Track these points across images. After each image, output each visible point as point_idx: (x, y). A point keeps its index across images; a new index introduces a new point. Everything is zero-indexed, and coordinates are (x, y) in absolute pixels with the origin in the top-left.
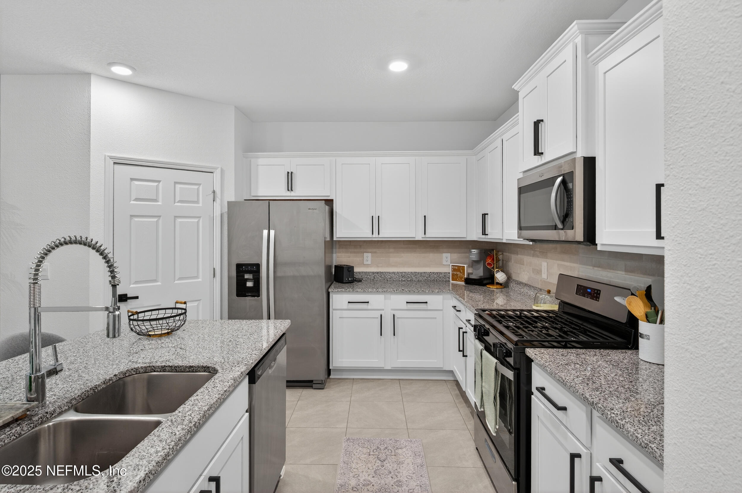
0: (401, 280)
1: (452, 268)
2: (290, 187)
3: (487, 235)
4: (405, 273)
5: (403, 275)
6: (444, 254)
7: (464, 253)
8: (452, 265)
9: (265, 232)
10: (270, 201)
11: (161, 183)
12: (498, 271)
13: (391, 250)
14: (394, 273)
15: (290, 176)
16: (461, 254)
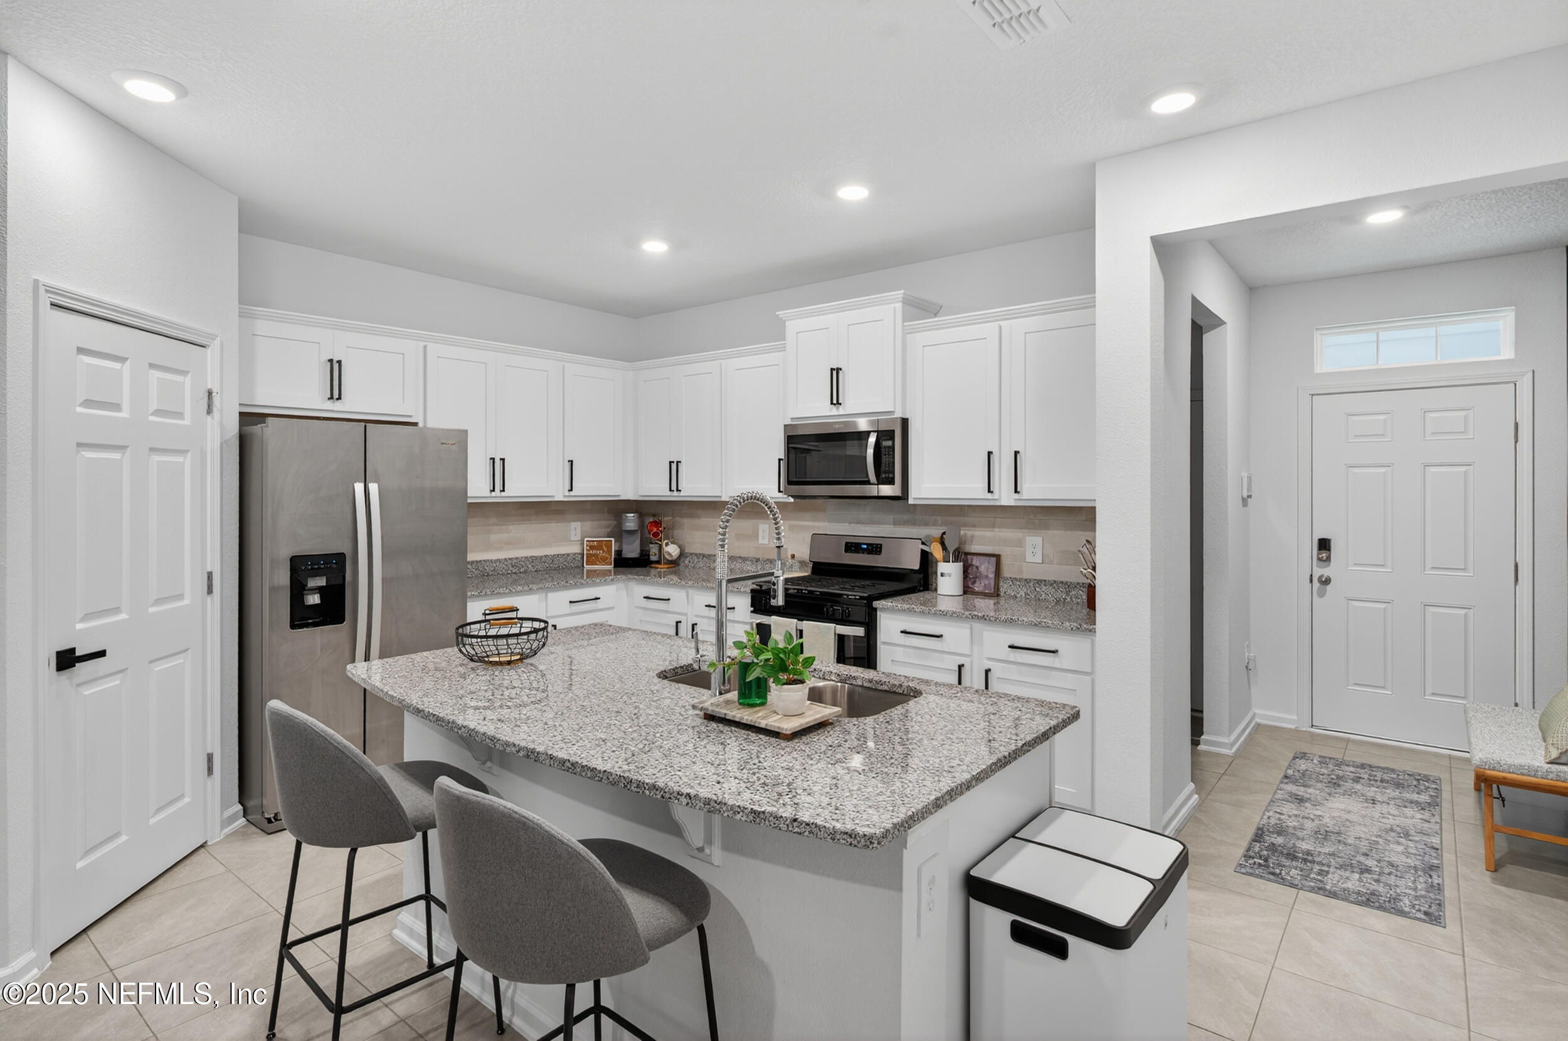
0: (509, 572)
1: (587, 546)
2: (335, 393)
3: (680, 491)
4: (516, 558)
5: (515, 563)
6: (572, 523)
7: (598, 520)
8: (587, 541)
9: (359, 487)
10: (367, 425)
11: (128, 363)
12: (667, 544)
13: (493, 520)
14: (499, 560)
15: (335, 367)
16: (597, 522)
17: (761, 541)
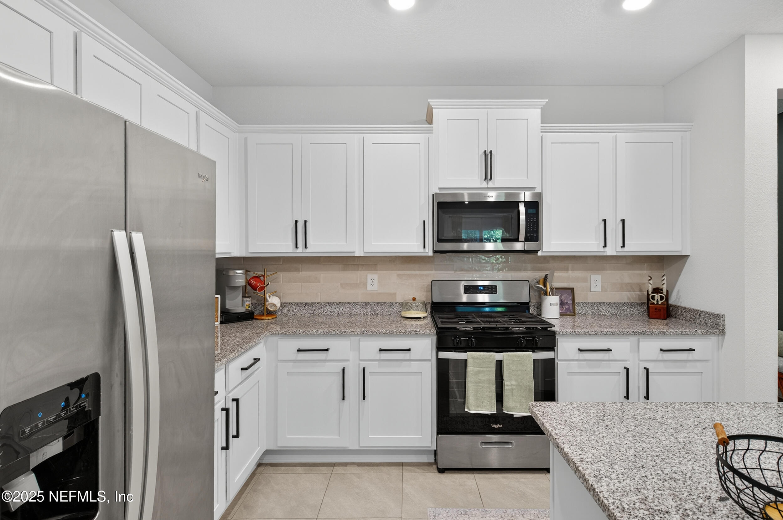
12: (270, 297)
17: (369, 288)
